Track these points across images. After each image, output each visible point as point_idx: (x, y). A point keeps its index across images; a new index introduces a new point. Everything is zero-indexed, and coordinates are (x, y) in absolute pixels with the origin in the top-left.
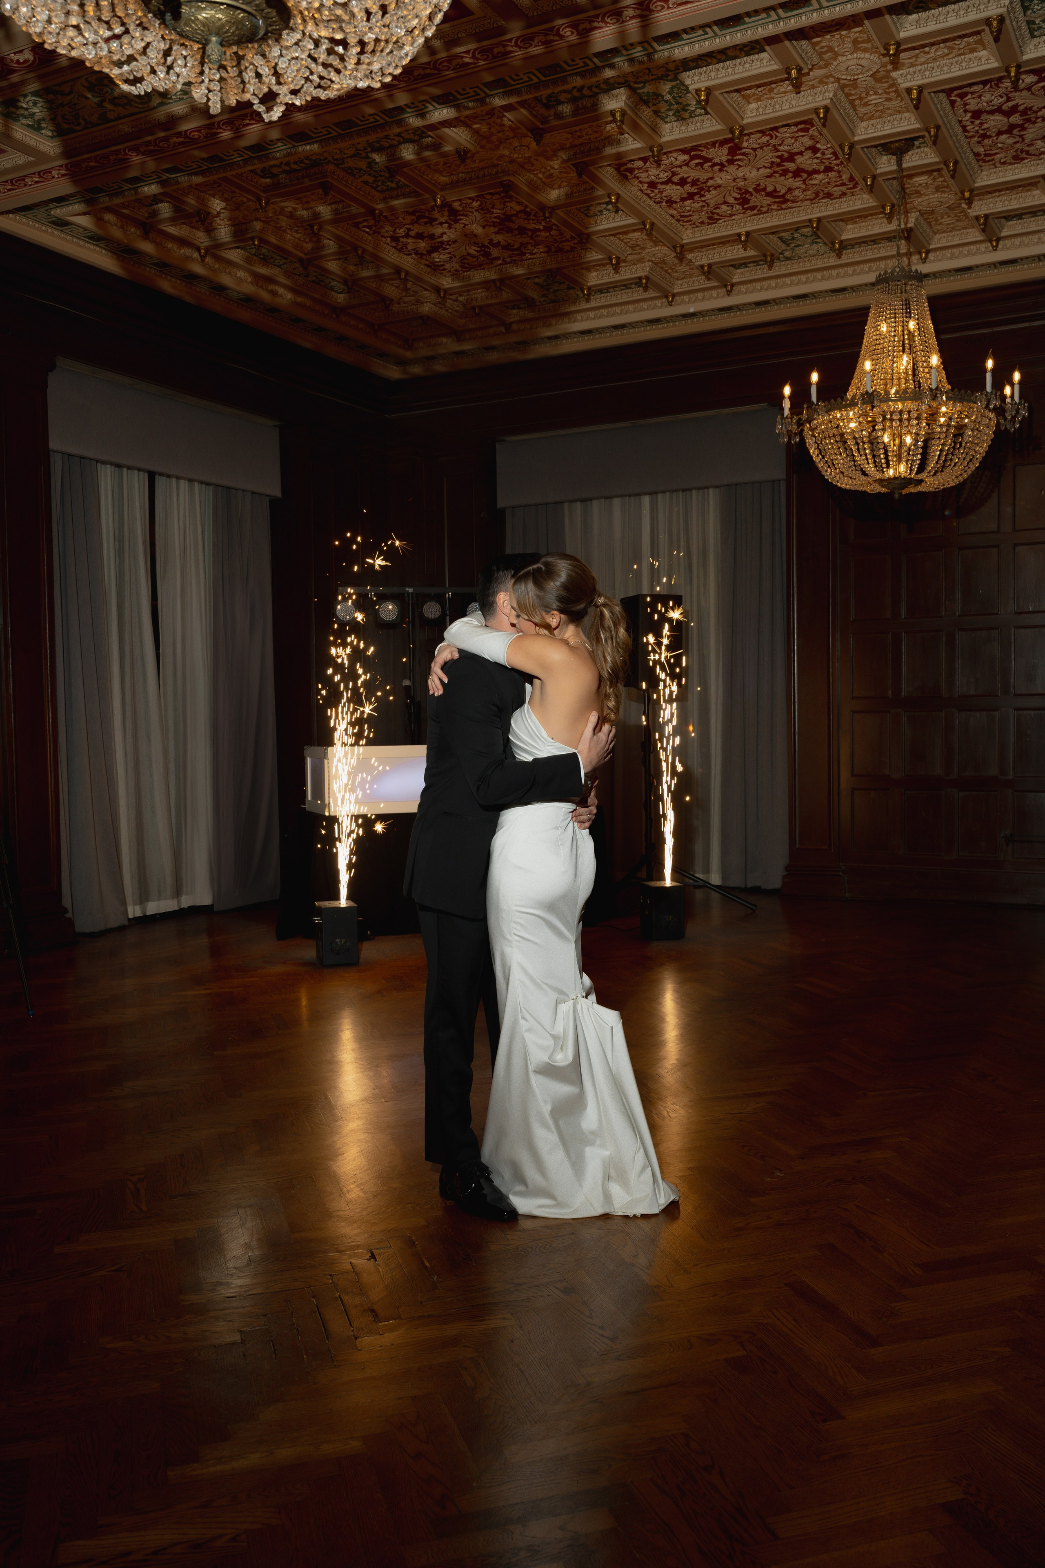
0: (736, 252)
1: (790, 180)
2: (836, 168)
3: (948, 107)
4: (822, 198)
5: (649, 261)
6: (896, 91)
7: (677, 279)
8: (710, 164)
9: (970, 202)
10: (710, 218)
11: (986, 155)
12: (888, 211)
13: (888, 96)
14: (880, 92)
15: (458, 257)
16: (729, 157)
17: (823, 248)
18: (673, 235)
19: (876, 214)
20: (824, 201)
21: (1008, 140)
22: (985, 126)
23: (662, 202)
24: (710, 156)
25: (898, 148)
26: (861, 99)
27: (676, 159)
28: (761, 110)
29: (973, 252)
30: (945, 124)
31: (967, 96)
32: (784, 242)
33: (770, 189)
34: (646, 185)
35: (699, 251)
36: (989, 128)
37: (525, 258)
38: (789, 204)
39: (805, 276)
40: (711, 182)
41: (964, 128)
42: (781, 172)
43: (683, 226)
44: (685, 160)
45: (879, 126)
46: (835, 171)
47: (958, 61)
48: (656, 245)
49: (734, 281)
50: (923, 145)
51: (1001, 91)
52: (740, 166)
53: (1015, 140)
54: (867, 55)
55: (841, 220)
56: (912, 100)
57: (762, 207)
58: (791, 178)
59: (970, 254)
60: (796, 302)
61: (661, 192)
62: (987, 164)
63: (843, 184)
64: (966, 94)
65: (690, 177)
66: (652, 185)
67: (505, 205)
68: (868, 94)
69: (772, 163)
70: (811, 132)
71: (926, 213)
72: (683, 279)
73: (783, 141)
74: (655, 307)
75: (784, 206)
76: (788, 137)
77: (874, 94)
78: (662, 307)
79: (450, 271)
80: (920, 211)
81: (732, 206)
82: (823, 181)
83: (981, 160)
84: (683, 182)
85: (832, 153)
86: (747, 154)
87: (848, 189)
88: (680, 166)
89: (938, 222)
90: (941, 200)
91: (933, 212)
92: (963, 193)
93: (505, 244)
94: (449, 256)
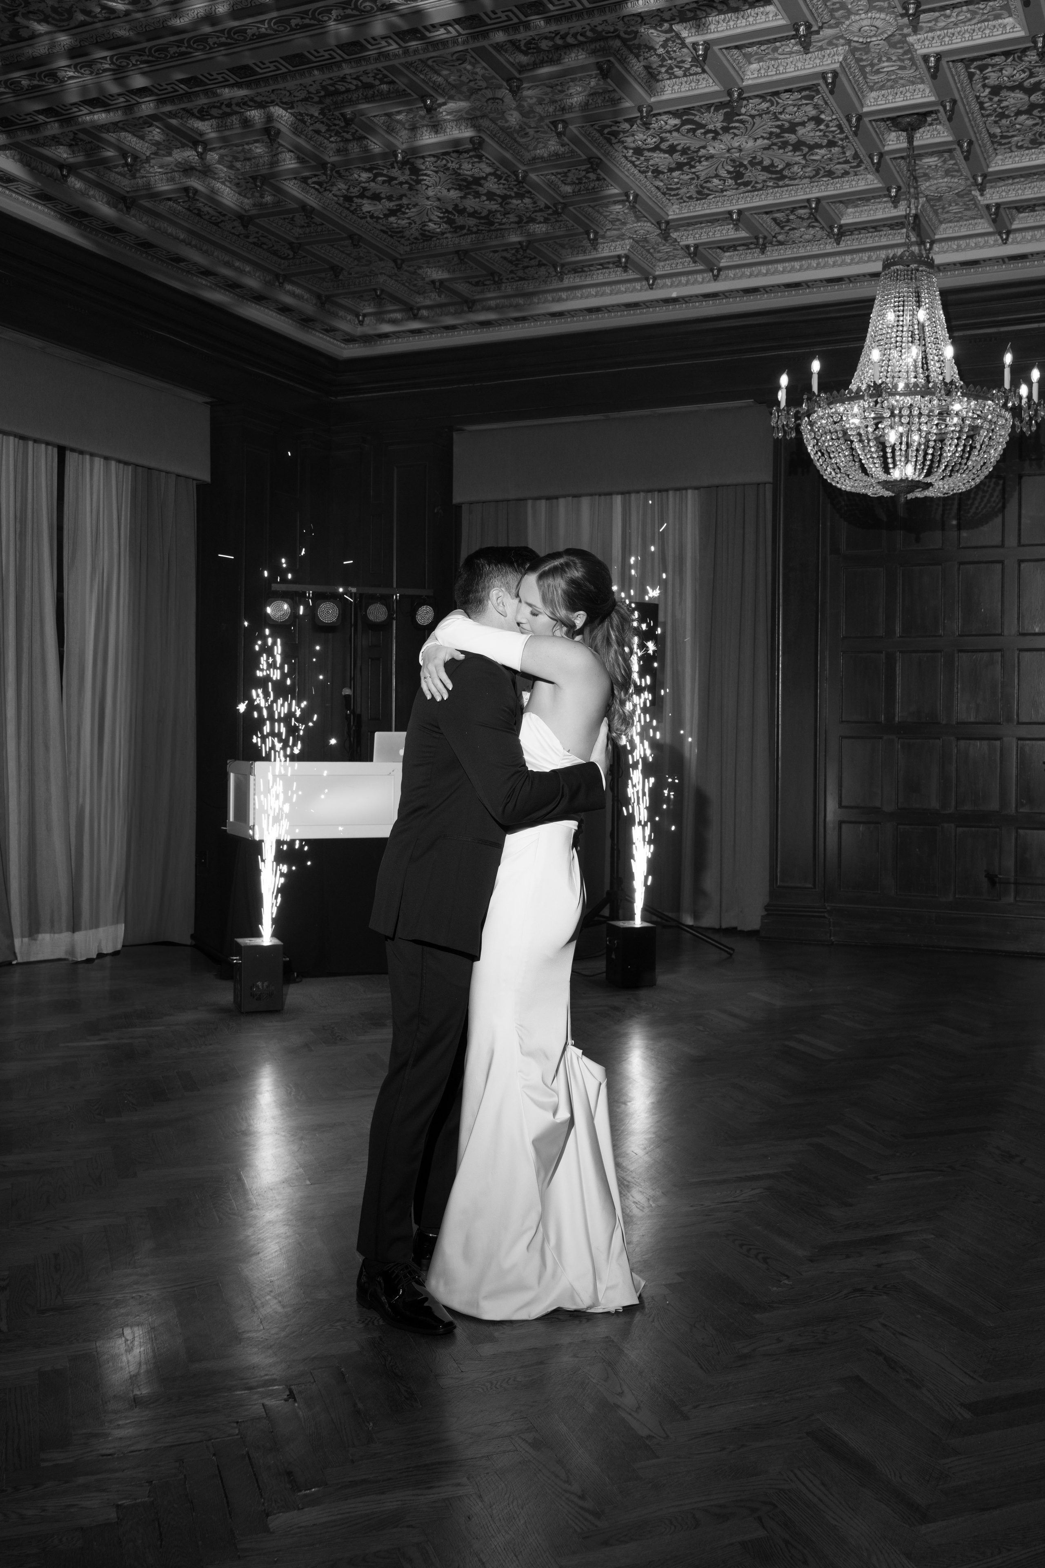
0: (726, 233)
1: (790, 154)
2: (840, 142)
3: (966, 81)
4: (823, 177)
5: (630, 238)
6: (912, 59)
7: (660, 260)
8: (703, 131)
9: (982, 190)
10: (699, 192)
11: (1003, 137)
12: (893, 194)
13: (902, 64)
14: (894, 58)
15: (418, 223)
16: (725, 124)
17: (820, 233)
18: (658, 210)
19: (880, 197)
20: (824, 179)
21: (1027, 122)
22: (1004, 104)
23: (648, 172)
24: (704, 122)
25: (909, 124)
26: (872, 65)
27: (666, 123)
28: (763, 71)
29: (981, 244)
30: (962, 99)
31: (987, 68)
32: (778, 224)
33: (767, 163)
34: (631, 151)
35: (685, 230)
36: (1007, 106)
37: (493, 228)
38: (787, 182)
39: (799, 263)
40: (703, 152)
41: (981, 104)
42: (780, 144)
43: (669, 200)
44: (676, 125)
45: (890, 98)
46: (839, 146)
47: (981, 28)
48: (638, 221)
49: (721, 265)
50: (935, 122)
51: (1024, 65)
52: (736, 135)
53: (1035, 122)
54: (883, 16)
55: (841, 202)
56: (929, 68)
57: (757, 183)
58: (791, 151)
59: (977, 246)
60: (787, 291)
61: (647, 160)
62: (1003, 147)
63: (847, 162)
64: (986, 66)
65: (680, 144)
66: (638, 151)
67: (473, 166)
68: (880, 60)
69: (771, 133)
70: (816, 100)
71: (932, 200)
72: (666, 260)
73: (784, 109)
74: (634, 290)
75: (781, 183)
76: (791, 105)
77: (887, 61)
78: (641, 290)
79: (409, 239)
80: (926, 196)
81: (725, 181)
82: (825, 157)
83: (996, 142)
84: (672, 150)
85: (836, 126)
86: (745, 122)
87: (851, 167)
88: (670, 132)
89: (946, 210)
90: (950, 185)
91: (940, 199)
92: (975, 177)
93: (471, 210)
94: (409, 221)
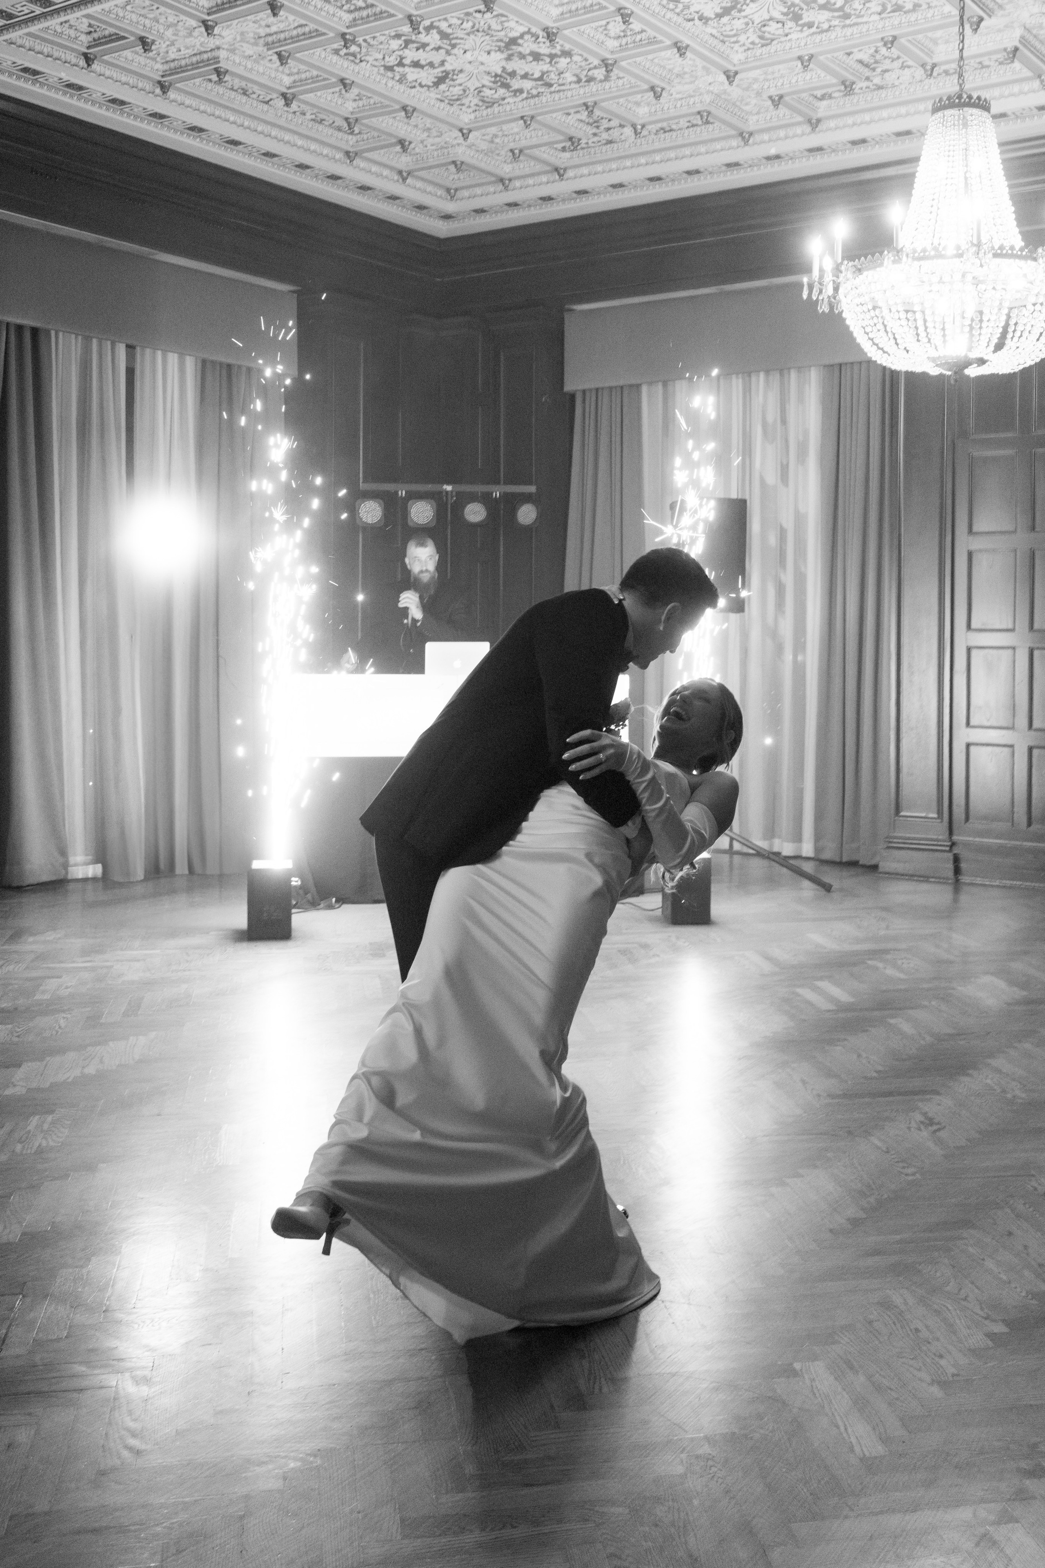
0: (803, 80)
5: (707, 91)
10: (761, 37)
15: (472, 89)
18: (719, 60)
23: (694, 19)
32: (867, 66)
37: (553, 89)
43: (731, 48)
49: (820, 115)
78: (738, 148)
79: (469, 107)
93: (523, 73)
94: (461, 88)
